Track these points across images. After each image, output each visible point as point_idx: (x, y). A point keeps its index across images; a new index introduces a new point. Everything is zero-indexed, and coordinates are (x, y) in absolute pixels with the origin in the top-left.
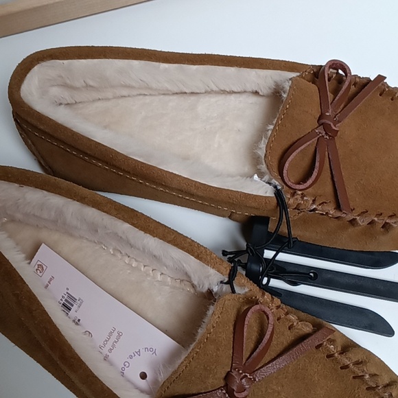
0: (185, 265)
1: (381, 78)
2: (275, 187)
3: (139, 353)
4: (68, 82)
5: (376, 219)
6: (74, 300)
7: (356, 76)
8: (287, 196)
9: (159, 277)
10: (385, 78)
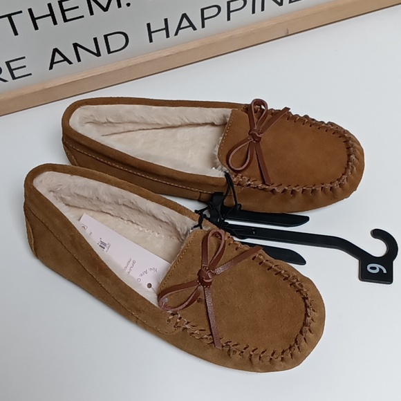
0: (172, 218)
1: (287, 109)
2: (225, 172)
3: (146, 272)
4: (96, 119)
5: (286, 188)
6: (105, 244)
7: (272, 109)
8: (232, 176)
9: (157, 235)
10: (289, 109)
